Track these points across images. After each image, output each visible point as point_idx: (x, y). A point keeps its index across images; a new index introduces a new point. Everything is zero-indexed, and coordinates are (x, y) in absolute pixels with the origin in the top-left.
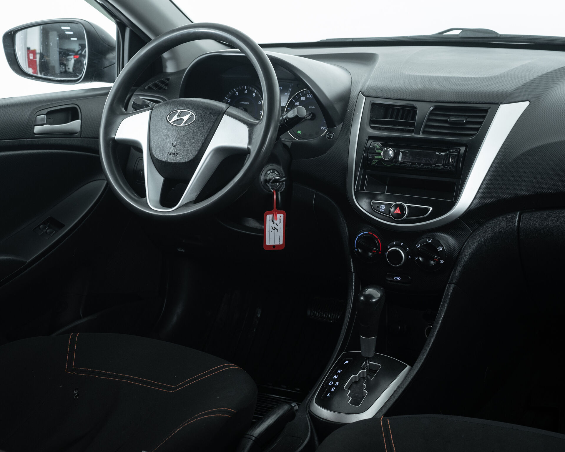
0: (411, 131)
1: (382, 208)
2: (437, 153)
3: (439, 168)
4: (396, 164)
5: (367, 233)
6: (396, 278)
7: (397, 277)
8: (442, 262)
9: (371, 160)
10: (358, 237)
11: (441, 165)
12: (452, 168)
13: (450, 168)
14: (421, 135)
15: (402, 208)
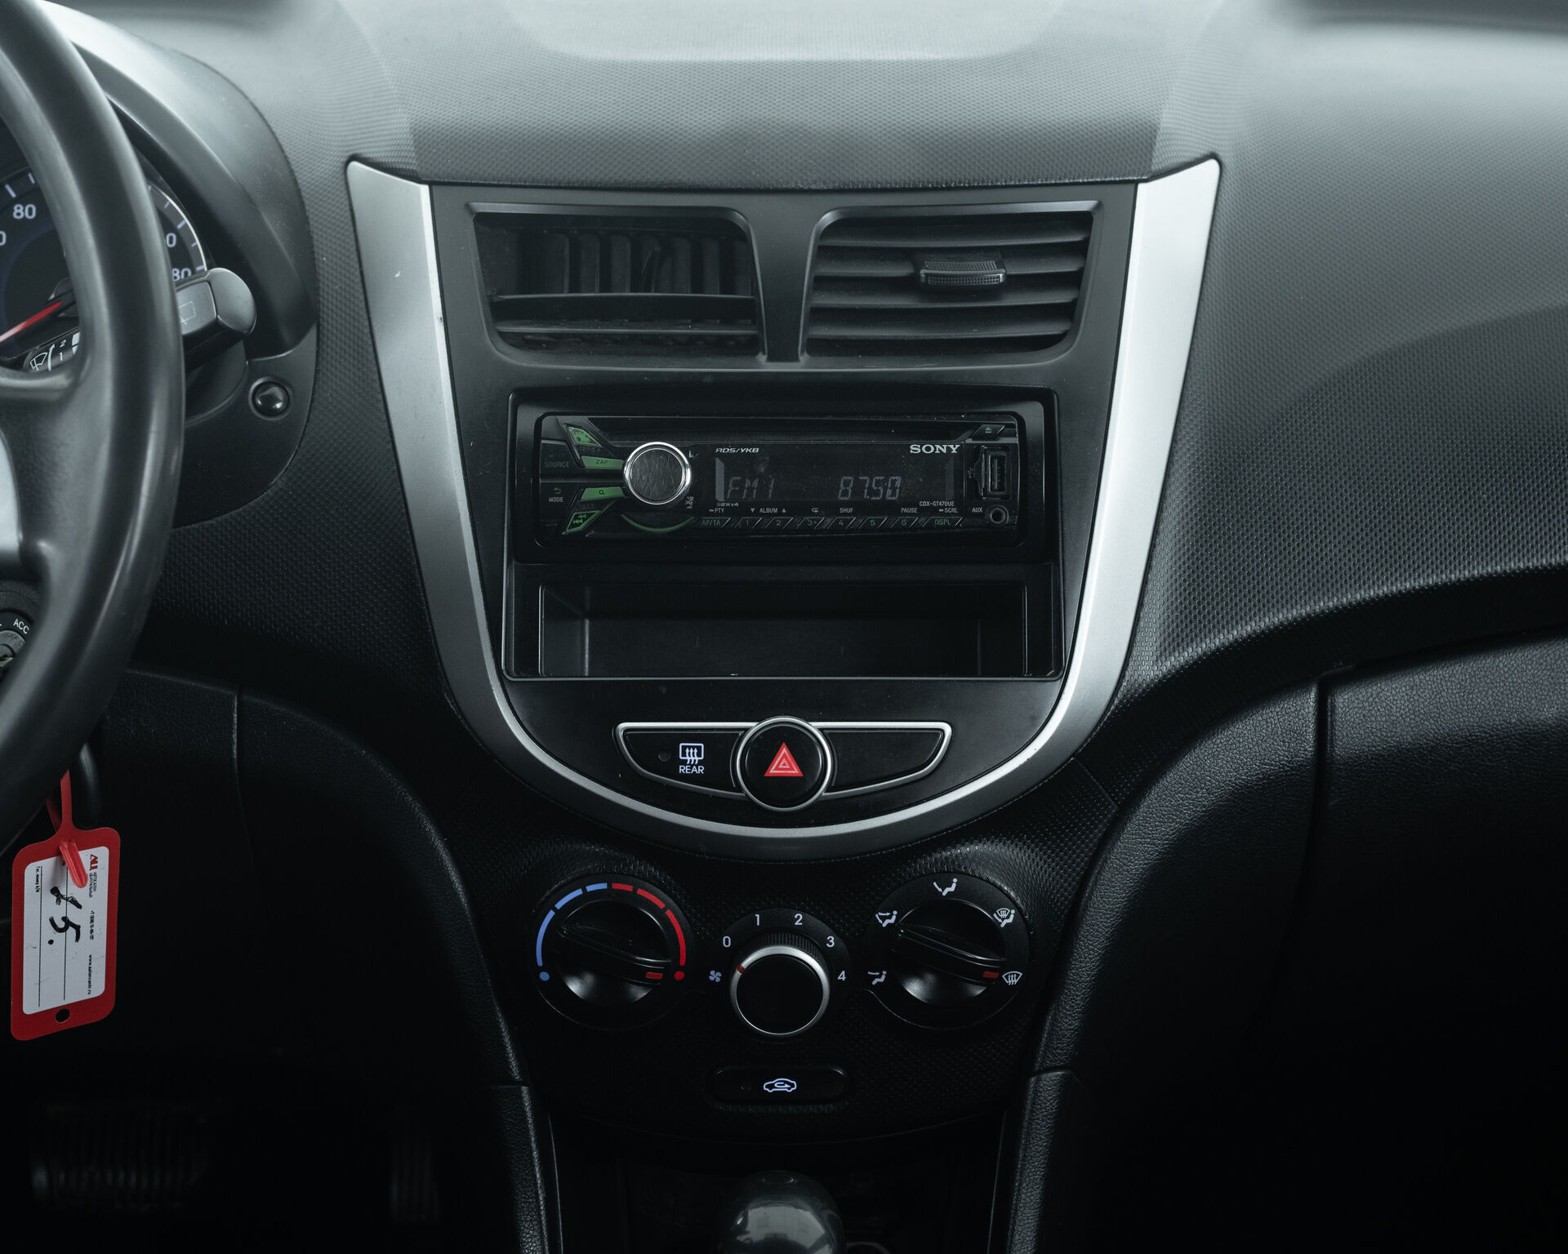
0: (749, 347)
1: (692, 757)
2: (915, 449)
3: (941, 522)
4: (706, 522)
5: (604, 886)
6: (771, 1087)
7: (777, 1082)
8: (1012, 979)
9: (562, 514)
10: (551, 914)
11: (948, 505)
12: (1006, 518)
13: (997, 516)
14: (802, 365)
15: (803, 747)
